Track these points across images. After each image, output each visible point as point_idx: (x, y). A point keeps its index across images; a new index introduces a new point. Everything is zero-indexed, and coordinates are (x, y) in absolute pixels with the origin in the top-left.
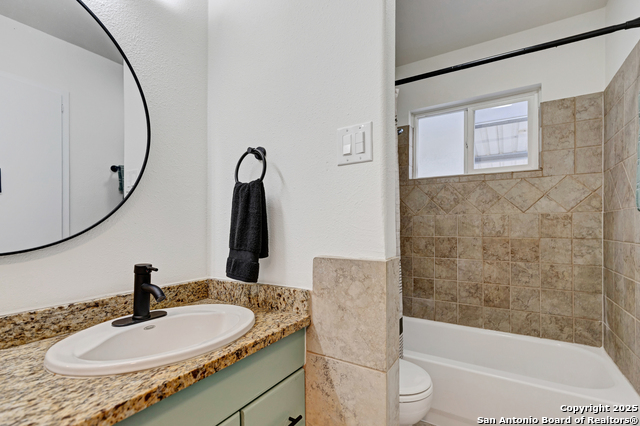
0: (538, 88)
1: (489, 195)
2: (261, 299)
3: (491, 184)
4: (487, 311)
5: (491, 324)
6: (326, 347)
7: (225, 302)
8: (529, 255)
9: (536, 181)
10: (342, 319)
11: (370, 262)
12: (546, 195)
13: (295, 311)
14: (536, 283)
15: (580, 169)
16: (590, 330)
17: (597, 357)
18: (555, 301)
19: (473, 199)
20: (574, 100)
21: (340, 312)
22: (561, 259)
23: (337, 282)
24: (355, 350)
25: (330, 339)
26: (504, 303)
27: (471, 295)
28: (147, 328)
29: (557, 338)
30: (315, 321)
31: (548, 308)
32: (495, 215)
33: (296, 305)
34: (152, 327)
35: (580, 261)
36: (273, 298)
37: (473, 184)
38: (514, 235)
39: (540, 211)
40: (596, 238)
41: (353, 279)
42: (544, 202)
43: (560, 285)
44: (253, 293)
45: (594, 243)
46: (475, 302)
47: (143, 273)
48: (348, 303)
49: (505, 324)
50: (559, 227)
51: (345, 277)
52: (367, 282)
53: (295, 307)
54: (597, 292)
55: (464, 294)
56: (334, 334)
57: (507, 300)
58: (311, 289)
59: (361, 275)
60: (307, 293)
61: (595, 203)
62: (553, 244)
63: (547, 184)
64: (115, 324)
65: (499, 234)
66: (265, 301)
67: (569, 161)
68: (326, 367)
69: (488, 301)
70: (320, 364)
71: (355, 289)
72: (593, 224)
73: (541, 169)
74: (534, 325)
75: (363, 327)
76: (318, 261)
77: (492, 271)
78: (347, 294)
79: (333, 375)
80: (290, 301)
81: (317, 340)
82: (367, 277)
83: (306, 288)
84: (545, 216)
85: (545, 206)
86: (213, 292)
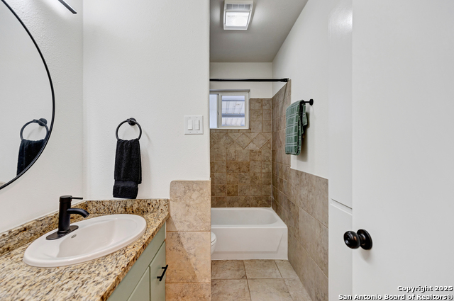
0: (249, 91)
1: (229, 140)
2: (135, 208)
3: (230, 135)
4: (228, 198)
5: (231, 205)
6: (178, 227)
7: (103, 214)
8: (246, 169)
9: (248, 135)
10: (188, 211)
11: (203, 182)
12: (252, 141)
13: (160, 211)
14: (248, 182)
15: (264, 131)
16: (267, 200)
17: (269, 211)
18: (255, 190)
19: (222, 142)
20: (262, 100)
21: (187, 208)
22: (257, 170)
23: (185, 193)
24: (195, 224)
25: (181, 222)
26: (236, 194)
27: (221, 191)
28: (72, 237)
29: (256, 206)
30: (172, 215)
31: (253, 193)
32: (232, 150)
33: (160, 208)
34: (75, 236)
35: (264, 171)
36: (144, 206)
37: (222, 134)
38: (240, 160)
39: (250, 149)
40: (269, 161)
41: (194, 191)
42: (251, 145)
43: (257, 182)
44: (128, 206)
45: (268, 163)
46: (223, 194)
47: (65, 202)
48: (192, 203)
49: (236, 203)
50: (257, 156)
51: (189, 190)
52: (201, 192)
53: (160, 209)
54: (270, 184)
55: (218, 191)
56: (183, 219)
57: (237, 192)
58: (169, 198)
59: (198, 188)
60: (168, 200)
61: (269, 146)
62: (254, 164)
63: (253, 136)
64: (48, 238)
65: (233, 160)
66: (138, 209)
67: (260, 126)
68: (179, 237)
69: (229, 194)
70: (175, 236)
71: (195, 195)
72: (268, 155)
73: (250, 129)
74: (248, 202)
75: (199, 213)
76: (174, 184)
77: (231, 178)
78: (190, 198)
79: (183, 240)
80: (157, 206)
81: (173, 224)
82: (201, 189)
83: (166, 198)
84: (252, 151)
85: (252, 146)
86: (92, 209)
